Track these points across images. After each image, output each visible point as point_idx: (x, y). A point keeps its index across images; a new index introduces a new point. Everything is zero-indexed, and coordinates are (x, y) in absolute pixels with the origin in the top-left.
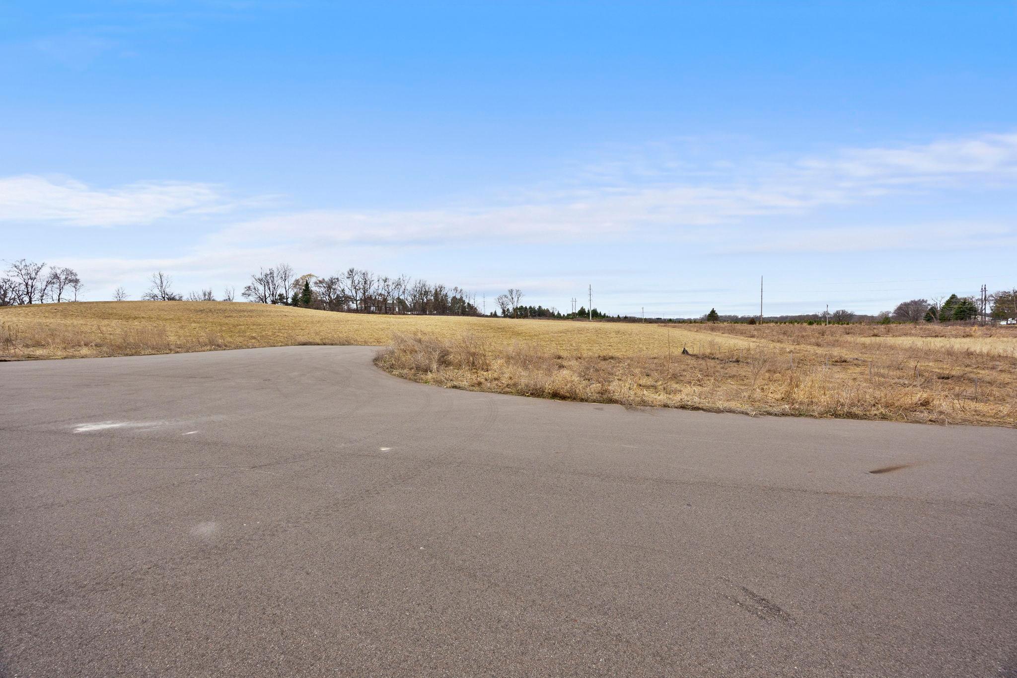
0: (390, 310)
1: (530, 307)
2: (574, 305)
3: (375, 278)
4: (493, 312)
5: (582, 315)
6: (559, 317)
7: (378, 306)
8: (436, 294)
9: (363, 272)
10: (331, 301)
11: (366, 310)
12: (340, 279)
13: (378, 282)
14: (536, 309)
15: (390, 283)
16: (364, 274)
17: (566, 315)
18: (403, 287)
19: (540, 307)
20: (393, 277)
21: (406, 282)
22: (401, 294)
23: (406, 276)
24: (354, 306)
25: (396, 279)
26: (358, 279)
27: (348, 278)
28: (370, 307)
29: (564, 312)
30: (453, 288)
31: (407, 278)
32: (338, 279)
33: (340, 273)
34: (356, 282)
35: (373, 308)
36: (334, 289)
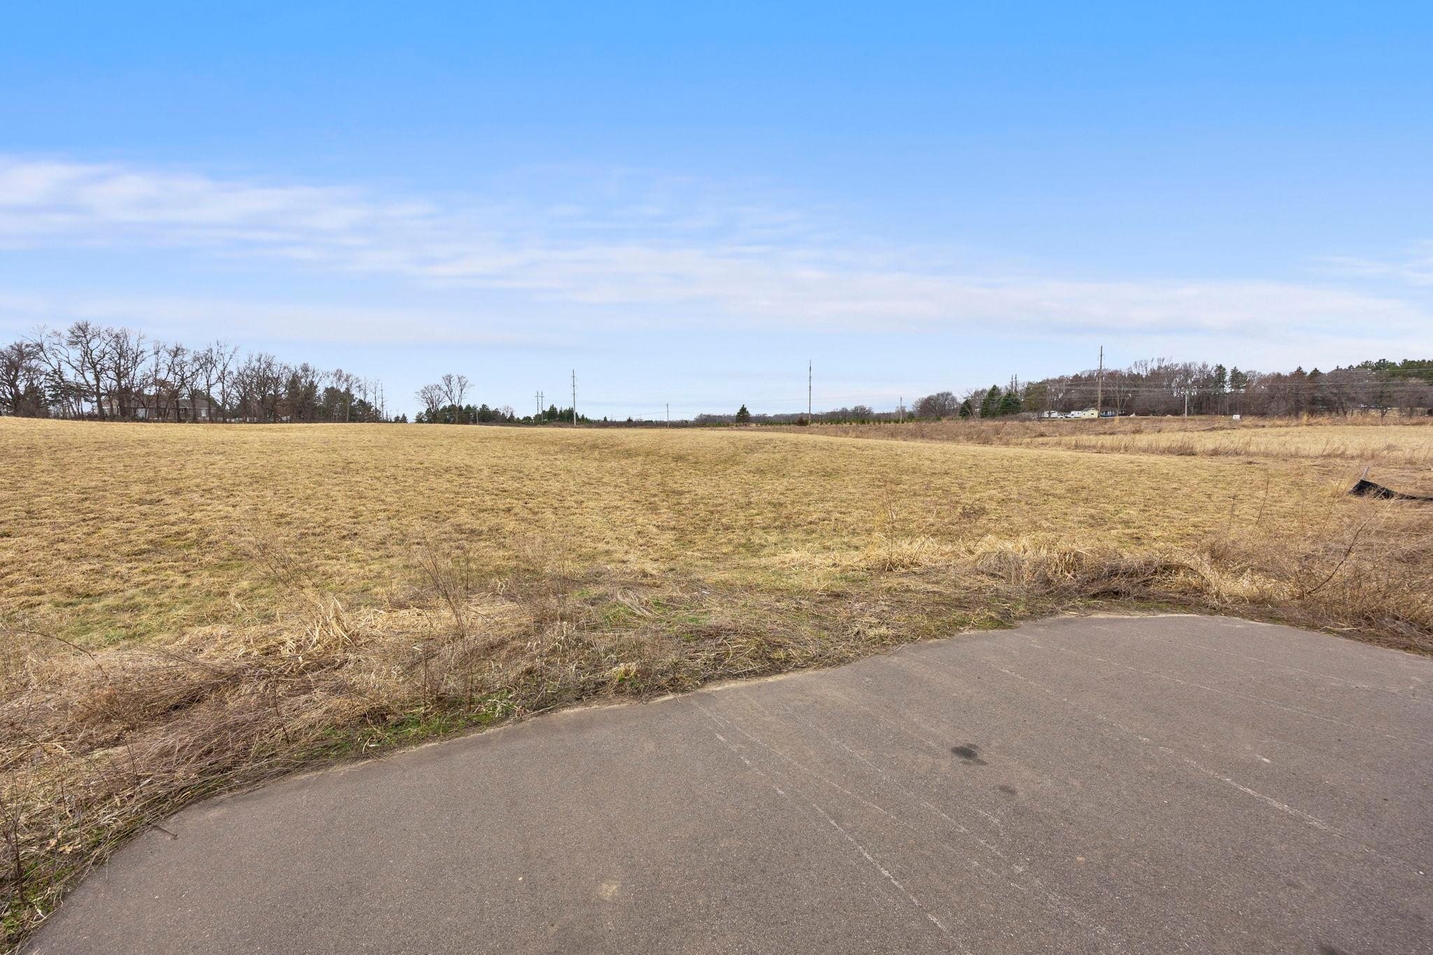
0: (186, 414)
1: (468, 407)
2: (540, 402)
3: (148, 348)
4: (401, 416)
5: (553, 417)
6: (511, 421)
7: (158, 407)
8: (294, 381)
9: (117, 331)
10: (17, 396)
11: (126, 414)
12: (46, 346)
13: (155, 356)
14: (478, 409)
15: (188, 358)
16: (117, 336)
17: (521, 419)
18: (220, 367)
19: (484, 406)
20: (195, 346)
21: (227, 357)
22: (213, 380)
23: (225, 346)
24: (87, 407)
25: (202, 351)
26: (102, 347)
27: (72, 343)
28: (135, 409)
29: (520, 415)
30: (334, 370)
31: (230, 349)
32: (41, 347)
33: (49, 331)
34: (96, 354)
35: (141, 413)
36: (29, 370)
